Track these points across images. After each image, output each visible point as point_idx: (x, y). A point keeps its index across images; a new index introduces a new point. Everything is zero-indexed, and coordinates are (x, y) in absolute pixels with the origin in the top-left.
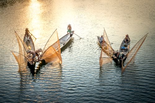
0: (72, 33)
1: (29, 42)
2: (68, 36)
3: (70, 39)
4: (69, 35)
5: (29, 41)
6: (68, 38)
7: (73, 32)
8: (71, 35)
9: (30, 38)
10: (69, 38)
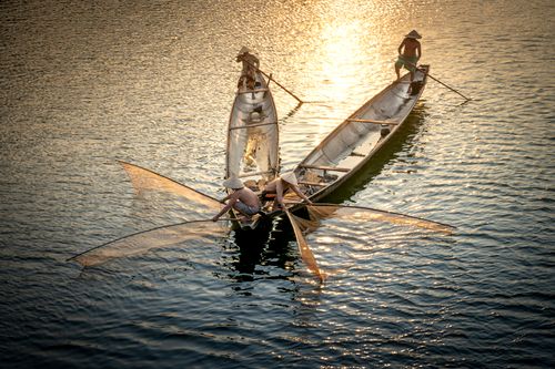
0: (418, 78)
1: (262, 118)
2: (401, 90)
3: (410, 103)
4: (406, 88)
5: (259, 110)
6: (400, 101)
7: (425, 69)
8: (416, 89)
9: (267, 95)
10: (406, 101)
